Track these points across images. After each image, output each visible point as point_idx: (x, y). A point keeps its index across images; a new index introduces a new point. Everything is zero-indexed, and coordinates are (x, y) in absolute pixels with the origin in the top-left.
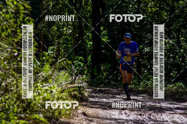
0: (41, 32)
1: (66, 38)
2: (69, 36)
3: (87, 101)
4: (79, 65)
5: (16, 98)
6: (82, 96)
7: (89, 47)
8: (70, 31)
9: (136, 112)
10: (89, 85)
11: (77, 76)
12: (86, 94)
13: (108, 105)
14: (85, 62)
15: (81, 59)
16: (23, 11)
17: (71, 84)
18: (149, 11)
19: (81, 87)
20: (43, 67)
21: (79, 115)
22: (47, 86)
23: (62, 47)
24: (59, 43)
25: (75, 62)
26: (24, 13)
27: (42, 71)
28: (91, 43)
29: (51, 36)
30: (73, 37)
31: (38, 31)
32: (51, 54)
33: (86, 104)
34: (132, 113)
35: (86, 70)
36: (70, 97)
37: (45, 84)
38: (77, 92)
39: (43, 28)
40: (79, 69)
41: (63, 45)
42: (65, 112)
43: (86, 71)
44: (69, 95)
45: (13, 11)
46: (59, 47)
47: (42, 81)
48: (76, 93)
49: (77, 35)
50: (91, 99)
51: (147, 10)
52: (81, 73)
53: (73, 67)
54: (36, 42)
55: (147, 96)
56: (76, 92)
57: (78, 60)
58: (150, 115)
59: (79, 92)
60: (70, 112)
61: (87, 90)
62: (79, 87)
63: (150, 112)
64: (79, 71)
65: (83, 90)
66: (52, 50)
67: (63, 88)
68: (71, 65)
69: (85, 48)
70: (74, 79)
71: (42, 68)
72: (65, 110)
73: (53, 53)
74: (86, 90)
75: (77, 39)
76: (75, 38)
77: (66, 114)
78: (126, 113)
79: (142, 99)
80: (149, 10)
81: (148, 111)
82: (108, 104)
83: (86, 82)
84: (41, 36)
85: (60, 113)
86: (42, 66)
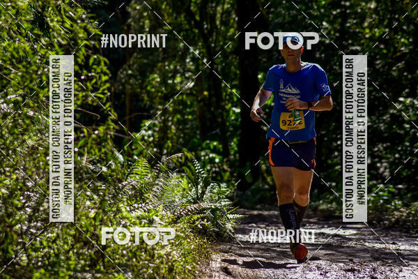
0: (124, 88)
1: (182, 100)
2: (188, 95)
3: (231, 240)
4: (212, 161)
5: (74, 236)
6: (219, 229)
7: (233, 120)
8: (191, 84)
9: (342, 264)
10: (234, 205)
11: (206, 184)
12: (229, 226)
13: (279, 249)
14: (224, 153)
15: (215, 147)
16: (85, 42)
17: (195, 203)
18: (367, 36)
19: (217, 209)
20: (131, 165)
21: (214, 274)
22: (141, 208)
23: (172, 121)
24: (165, 111)
25: (203, 153)
26: (86, 46)
27: (129, 174)
28: (238, 110)
29: (148, 96)
30: (197, 97)
31: (119, 86)
32: (149, 137)
33: (230, 249)
34: (334, 266)
35: (227, 171)
36: (192, 232)
37: (136, 205)
38: (207, 222)
39: (130, 79)
40: (211, 169)
41: (173, 117)
42: (182, 266)
43: (228, 174)
44: (190, 227)
45: (64, 42)
46: (165, 121)
47: (130, 198)
48: (206, 224)
49: (206, 93)
50: (240, 236)
51: (362, 33)
52: (217, 178)
53: (197, 164)
54: (115, 111)
55: (365, 228)
56: (206, 220)
57: (209, 148)
58: (374, 270)
59: (213, 222)
60: (194, 267)
61: (230, 216)
62: (213, 211)
63: (375, 265)
64: (213, 173)
65: (222, 216)
66: (149, 128)
67: (176, 213)
68: (192, 161)
69: (224, 122)
70: (200, 191)
71: (129, 168)
72: (182, 263)
73: (153, 135)
74: (228, 215)
75: (206, 103)
76: (201, 101)
77: (184, 272)
78: (319, 268)
79: (355, 235)
80: (367, 33)
81: (370, 261)
82: (279, 247)
83: (227, 197)
84: (125, 98)
85: (171, 270)
86: (128, 164)
